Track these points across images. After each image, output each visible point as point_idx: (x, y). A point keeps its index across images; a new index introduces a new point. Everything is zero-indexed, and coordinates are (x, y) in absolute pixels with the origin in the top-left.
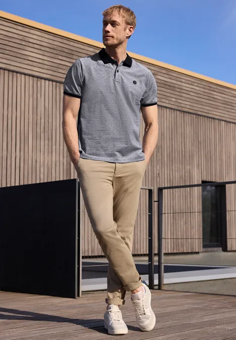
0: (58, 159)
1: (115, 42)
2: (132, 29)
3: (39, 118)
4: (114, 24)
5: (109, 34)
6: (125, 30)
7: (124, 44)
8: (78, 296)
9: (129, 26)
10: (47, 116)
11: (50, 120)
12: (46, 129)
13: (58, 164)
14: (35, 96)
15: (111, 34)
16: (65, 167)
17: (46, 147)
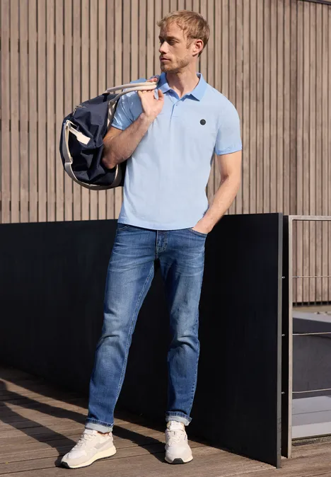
0: (274, 133)
1: (175, 65)
2: (200, 44)
3: (239, 62)
4: (171, 41)
5: (165, 56)
6: (188, 47)
7: (190, 66)
8: (285, 453)
9: (196, 40)
10: (253, 58)
11: (260, 65)
12: (253, 82)
13: (274, 142)
14: (232, 23)
15: (168, 55)
16: (287, 149)
17: (253, 114)
